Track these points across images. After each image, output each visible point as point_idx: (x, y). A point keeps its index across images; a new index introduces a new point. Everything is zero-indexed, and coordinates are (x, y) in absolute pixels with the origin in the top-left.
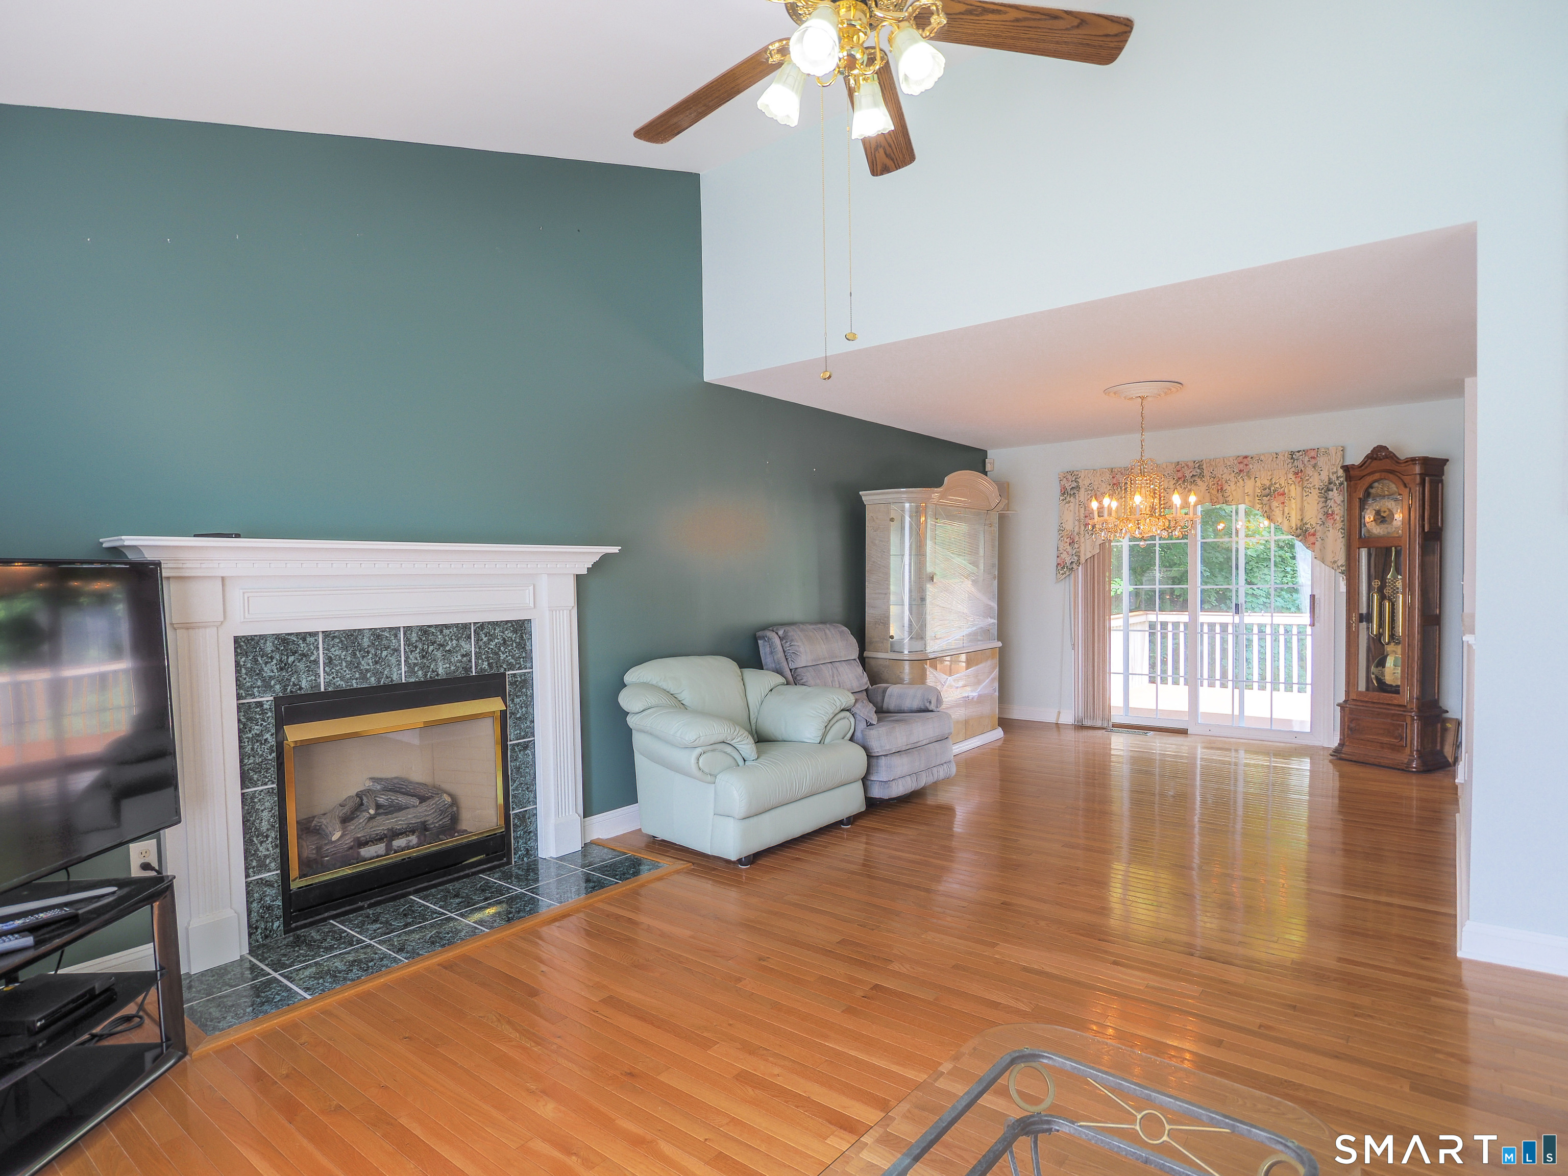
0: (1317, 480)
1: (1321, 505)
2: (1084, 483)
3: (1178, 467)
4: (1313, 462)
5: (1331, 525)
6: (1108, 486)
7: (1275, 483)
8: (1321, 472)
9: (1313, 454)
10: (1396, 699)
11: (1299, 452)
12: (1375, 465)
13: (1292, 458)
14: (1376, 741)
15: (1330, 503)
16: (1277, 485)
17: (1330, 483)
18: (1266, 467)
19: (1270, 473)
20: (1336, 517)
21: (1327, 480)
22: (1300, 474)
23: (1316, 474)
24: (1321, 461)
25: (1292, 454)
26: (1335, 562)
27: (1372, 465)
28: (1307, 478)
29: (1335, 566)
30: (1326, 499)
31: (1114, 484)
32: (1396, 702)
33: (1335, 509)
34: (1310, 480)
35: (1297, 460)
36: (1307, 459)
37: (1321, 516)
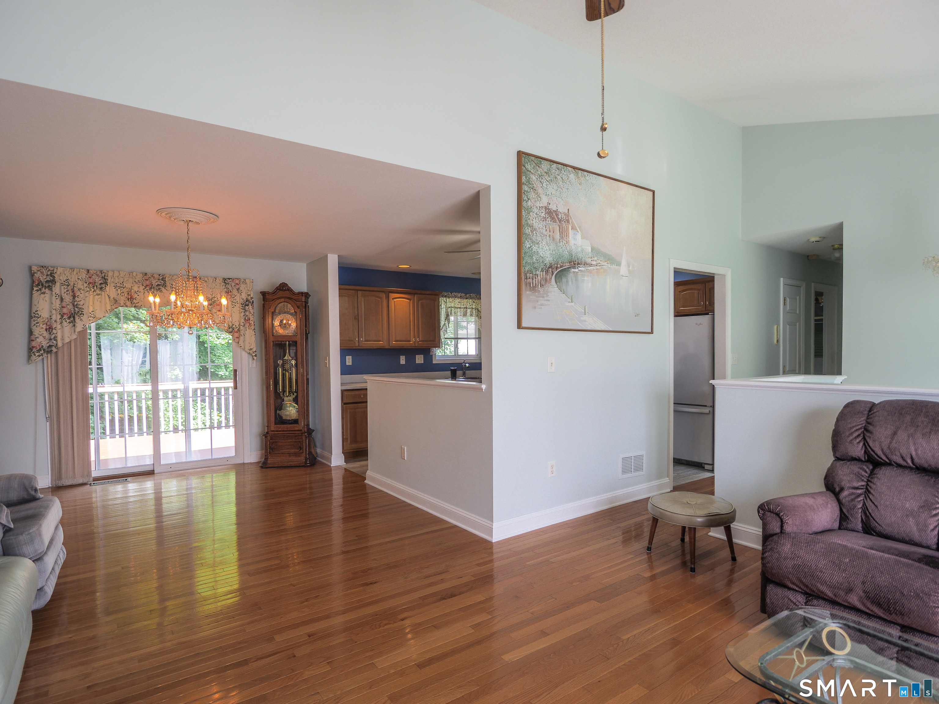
0: (240, 298)
1: (243, 314)
2: (60, 277)
3: (146, 277)
4: (237, 287)
5: (247, 327)
6: (85, 284)
7: (214, 297)
8: (242, 294)
9: (237, 281)
10: (296, 427)
11: (229, 279)
12: (280, 293)
13: (225, 283)
14: (287, 452)
15: (247, 313)
16: (216, 299)
17: (247, 301)
18: (209, 286)
19: (211, 291)
20: (251, 322)
21: (245, 299)
22: (230, 293)
23: (238, 295)
24: (242, 287)
25: (225, 280)
26: (251, 349)
27: (279, 293)
28: (233, 296)
29: (251, 352)
30: (246, 311)
31: (90, 283)
32: (296, 429)
33: (250, 317)
34: (235, 298)
35: (228, 284)
36: (233, 284)
37: (243, 320)
